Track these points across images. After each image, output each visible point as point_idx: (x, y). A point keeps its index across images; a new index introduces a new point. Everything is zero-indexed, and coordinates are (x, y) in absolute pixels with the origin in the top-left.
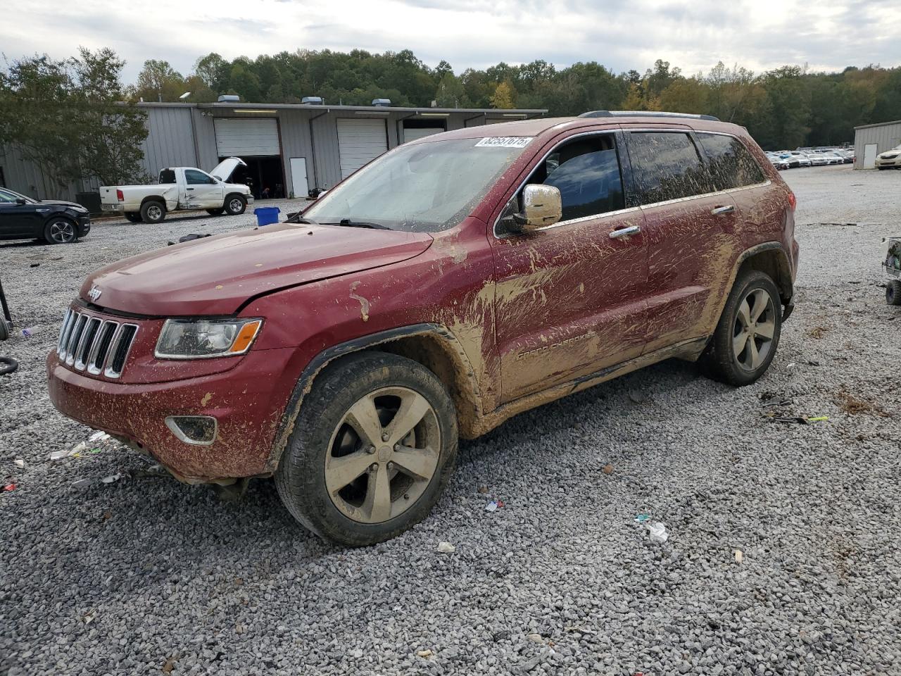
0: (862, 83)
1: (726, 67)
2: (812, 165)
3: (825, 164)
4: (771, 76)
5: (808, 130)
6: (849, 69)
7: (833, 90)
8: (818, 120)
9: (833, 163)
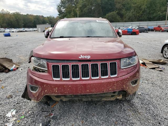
0: (31, 17)
1: (4, 10)
2: (29, 31)
3: (31, 31)
4: (14, 13)
5: (23, 25)
6: (27, 14)
7: (26, 18)
8: (25, 23)
9: (32, 31)
